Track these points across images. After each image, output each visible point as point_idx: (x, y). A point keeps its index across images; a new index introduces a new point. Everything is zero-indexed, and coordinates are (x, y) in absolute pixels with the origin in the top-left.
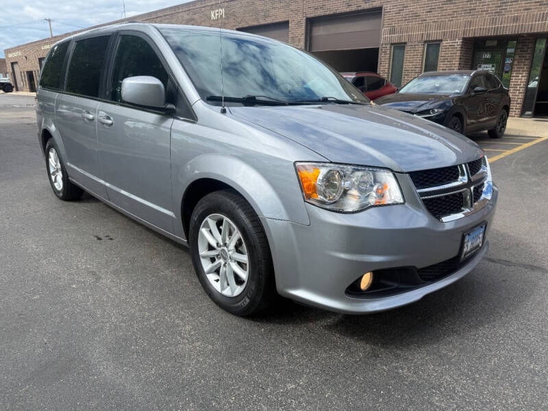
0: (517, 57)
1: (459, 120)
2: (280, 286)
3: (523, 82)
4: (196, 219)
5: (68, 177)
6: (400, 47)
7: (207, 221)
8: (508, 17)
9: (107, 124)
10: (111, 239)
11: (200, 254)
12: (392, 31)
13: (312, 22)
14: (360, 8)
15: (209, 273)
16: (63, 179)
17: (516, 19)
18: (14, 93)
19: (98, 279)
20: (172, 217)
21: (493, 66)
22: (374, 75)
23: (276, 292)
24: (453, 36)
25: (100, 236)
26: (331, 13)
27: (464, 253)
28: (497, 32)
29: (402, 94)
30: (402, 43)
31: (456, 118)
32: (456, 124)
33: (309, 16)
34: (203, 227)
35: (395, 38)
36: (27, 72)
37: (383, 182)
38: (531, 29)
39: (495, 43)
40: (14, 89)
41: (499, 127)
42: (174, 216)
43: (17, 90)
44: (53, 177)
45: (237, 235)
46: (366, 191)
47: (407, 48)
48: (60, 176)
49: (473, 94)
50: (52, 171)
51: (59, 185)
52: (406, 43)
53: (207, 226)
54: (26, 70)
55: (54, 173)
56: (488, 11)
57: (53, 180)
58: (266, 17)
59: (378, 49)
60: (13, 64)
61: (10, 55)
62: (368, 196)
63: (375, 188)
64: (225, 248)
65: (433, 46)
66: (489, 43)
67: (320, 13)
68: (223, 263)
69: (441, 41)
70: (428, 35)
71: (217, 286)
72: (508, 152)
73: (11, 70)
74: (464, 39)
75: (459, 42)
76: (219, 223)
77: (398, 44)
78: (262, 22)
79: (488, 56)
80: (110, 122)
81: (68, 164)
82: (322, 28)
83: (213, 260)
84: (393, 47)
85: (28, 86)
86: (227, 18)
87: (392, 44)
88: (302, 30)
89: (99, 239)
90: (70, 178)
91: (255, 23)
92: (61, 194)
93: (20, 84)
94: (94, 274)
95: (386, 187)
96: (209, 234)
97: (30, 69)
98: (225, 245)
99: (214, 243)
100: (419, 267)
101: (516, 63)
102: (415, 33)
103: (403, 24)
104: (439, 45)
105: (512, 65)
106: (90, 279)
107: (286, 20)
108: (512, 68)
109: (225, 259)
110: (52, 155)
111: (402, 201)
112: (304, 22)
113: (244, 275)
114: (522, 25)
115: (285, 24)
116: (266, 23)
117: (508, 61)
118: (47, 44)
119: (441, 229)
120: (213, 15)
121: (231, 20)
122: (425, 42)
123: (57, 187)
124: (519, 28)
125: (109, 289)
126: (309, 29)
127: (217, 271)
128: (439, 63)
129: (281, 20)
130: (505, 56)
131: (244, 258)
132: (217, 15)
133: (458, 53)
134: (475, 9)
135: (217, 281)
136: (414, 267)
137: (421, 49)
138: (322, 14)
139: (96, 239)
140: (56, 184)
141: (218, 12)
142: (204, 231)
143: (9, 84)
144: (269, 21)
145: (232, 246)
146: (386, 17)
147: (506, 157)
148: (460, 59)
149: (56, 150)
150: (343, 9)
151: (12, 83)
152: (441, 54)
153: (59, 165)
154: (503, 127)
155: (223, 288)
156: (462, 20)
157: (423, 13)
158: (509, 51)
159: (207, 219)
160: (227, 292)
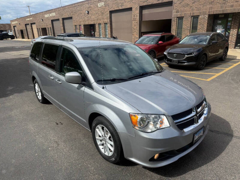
0: (233, 22)
1: (205, 56)
2: (126, 156)
3: (236, 33)
4: (94, 125)
5: (43, 95)
6: (180, 18)
7: (98, 127)
8: (228, 5)
9: (59, 83)
10: (62, 124)
11: (96, 138)
12: (177, 12)
13: (142, 8)
14: (163, 2)
15: (100, 145)
16: (42, 96)
17: (232, 6)
18: (15, 39)
19: (58, 145)
20: (85, 122)
21: (222, 26)
22: (169, 34)
23: (124, 157)
24: (204, 14)
25: (57, 123)
26: (151, 4)
27: (194, 141)
28: (224, 12)
29: (181, 44)
30: (182, 17)
31: (204, 55)
32: (204, 58)
33: (141, 5)
34: (97, 128)
35: (179, 15)
36: (20, 30)
37: (162, 118)
38: (239, 10)
39: (223, 16)
40: (15, 37)
41: (224, 56)
42: (86, 122)
43: (16, 38)
44: (37, 94)
45: (109, 135)
46: (156, 121)
47: (184, 19)
48: (40, 94)
49: (211, 44)
50: (37, 91)
51: (40, 97)
52: (183, 17)
53: (98, 128)
54: (20, 29)
55: (38, 92)
56: (219, 2)
57: (37, 95)
58: (122, 6)
59: (171, 19)
60: (14, 27)
61: (13, 23)
62: (157, 124)
63: (159, 121)
64: (105, 138)
65: (195, 18)
66: (220, 16)
67: (145, 4)
68: (105, 143)
69: (199, 16)
70: (193, 13)
71: (103, 151)
72: (227, 69)
73: (13, 30)
74: (209, 15)
75: (207, 16)
76: (103, 128)
77: (180, 17)
78: (121, 8)
79: (220, 22)
80: (60, 82)
81: (43, 91)
82: (146, 10)
83: (101, 141)
84: (178, 18)
85: (21, 36)
86: (105, 6)
87: (177, 17)
88: (138, 11)
89: (57, 124)
90: (44, 96)
91: (118, 9)
92: (41, 101)
93: (18, 35)
94: (56, 142)
95: (163, 120)
96: (99, 131)
97: (21, 29)
98: (105, 136)
99: (101, 135)
100: (176, 149)
101: (232, 25)
102: (187, 12)
103: (182, 9)
104: (198, 18)
105: (231, 25)
106: (55, 145)
107: (131, 7)
108: (231, 27)
109: (105, 142)
110: (36, 85)
111: (169, 126)
112: (138, 8)
113: (112, 149)
114: (235, 9)
115: (130, 9)
116: (122, 8)
117: (229, 24)
118: (28, 18)
119: (184, 135)
120: (99, 5)
121: (107, 7)
122: (192, 16)
123: (39, 98)
124: (233, 10)
125: (63, 150)
126: (141, 11)
127: (103, 145)
128: (198, 26)
129: (129, 7)
130: (227, 21)
131: (112, 143)
132: (101, 5)
133: (207, 21)
134: (214, 2)
135: (103, 148)
136: (174, 150)
137: (190, 19)
138: (146, 4)
139: (56, 124)
140: (38, 97)
141: (101, 4)
142: (97, 130)
143: (13, 36)
144: (123, 8)
145: (108, 138)
146: (174, 5)
147: (226, 72)
148: (207, 24)
149: (38, 84)
150: (156, 2)
151: (14, 35)
152: (199, 21)
153: (39, 89)
154: (226, 56)
155: (105, 152)
156: (208, 6)
157: (191, 3)
158: (229, 19)
159: (98, 126)
160: (106, 154)
